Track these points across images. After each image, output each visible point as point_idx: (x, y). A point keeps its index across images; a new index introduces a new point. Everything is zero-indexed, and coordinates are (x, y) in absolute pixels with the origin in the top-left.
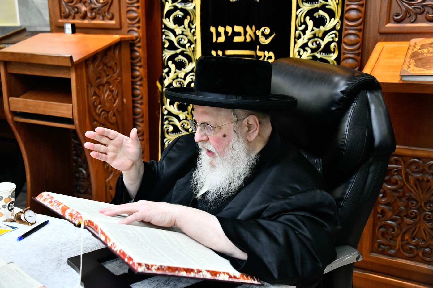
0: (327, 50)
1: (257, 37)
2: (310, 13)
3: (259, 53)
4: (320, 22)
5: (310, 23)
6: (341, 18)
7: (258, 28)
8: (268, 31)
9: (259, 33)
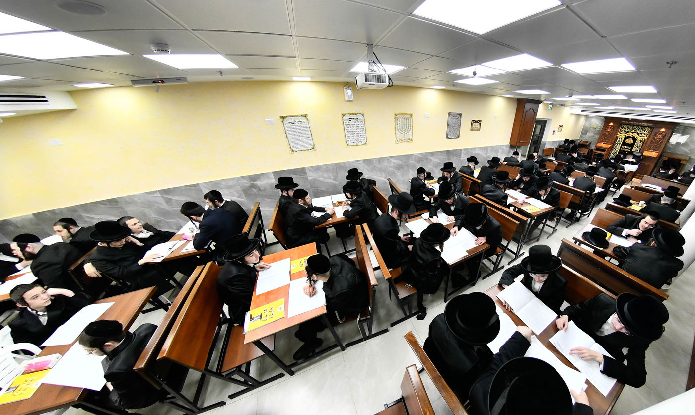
2: (637, 146)
5: (637, 148)
7: (629, 147)
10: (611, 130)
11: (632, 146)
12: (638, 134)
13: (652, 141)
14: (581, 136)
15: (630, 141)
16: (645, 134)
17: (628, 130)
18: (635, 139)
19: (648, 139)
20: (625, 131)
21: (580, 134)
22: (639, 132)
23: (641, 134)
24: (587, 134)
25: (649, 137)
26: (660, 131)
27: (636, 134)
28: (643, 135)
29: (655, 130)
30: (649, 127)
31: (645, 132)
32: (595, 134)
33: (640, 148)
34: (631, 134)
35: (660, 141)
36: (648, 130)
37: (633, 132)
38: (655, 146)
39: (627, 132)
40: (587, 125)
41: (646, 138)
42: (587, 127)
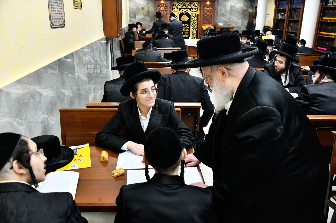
0: (195, 27)
1: (186, 25)
2: (193, 22)
3: (187, 27)
4: (194, 24)
5: (193, 24)
6: (197, 23)
7: (187, 24)
8: (188, 24)
9: (187, 25)
10: (165, 9)
11: (188, 22)
12: (190, 9)
13: (204, 15)
14: (130, 20)
15: (185, 18)
16: (195, 9)
17: (180, 7)
18: (188, 15)
19: (200, 13)
20: (177, 8)
21: (129, 19)
22: (190, 7)
23: (192, 9)
24: (137, 17)
25: (200, 11)
26: (207, 5)
27: (189, 10)
28: (194, 10)
29: (203, 5)
30: (196, 1)
31: (195, 7)
32: (145, 16)
33: (196, 23)
34: (183, 11)
35: (210, 14)
36: (197, 4)
37: (185, 9)
38: (208, 19)
39: (180, 9)
40: (132, 6)
41: (198, 12)
42: (133, 9)
